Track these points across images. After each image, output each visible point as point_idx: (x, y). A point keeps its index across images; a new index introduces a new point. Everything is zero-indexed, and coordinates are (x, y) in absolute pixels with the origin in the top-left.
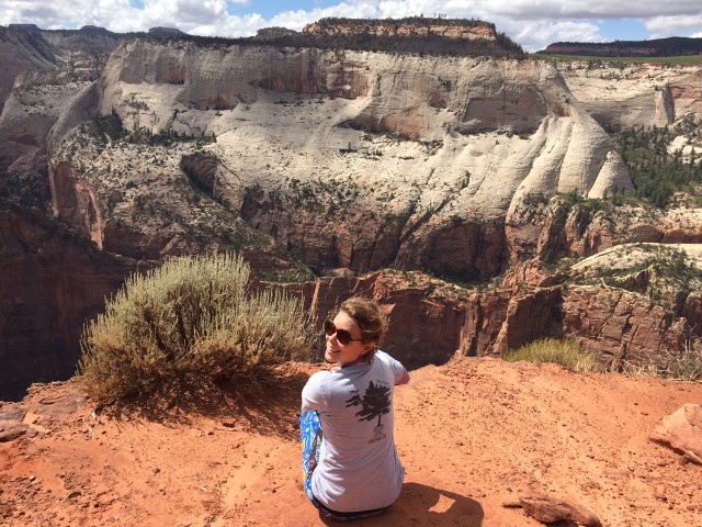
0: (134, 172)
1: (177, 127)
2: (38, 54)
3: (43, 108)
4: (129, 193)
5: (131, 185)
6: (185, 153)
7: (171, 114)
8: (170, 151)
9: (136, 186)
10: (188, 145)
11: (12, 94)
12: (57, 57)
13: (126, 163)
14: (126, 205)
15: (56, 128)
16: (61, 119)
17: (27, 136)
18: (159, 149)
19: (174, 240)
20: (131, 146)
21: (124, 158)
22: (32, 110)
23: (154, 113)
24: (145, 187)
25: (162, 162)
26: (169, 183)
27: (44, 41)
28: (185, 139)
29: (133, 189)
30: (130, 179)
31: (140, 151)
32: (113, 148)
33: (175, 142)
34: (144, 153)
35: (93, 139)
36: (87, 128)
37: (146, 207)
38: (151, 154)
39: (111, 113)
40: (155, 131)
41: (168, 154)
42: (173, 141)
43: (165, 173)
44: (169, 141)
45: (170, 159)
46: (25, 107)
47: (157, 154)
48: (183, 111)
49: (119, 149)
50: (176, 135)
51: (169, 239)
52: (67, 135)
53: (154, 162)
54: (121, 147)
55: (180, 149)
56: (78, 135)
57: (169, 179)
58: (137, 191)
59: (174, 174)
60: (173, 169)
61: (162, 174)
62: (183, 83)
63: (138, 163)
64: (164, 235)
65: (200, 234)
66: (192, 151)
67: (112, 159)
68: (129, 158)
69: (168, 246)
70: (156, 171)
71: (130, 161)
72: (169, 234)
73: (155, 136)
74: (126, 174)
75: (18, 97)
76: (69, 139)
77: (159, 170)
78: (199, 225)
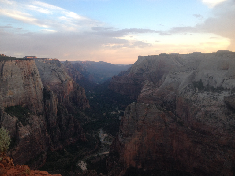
0: (205, 102)
1: (224, 86)
3: (177, 79)
4: (203, 109)
5: (204, 106)
6: (226, 95)
7: (222, 81)
8: (220, 94)
9: (205, 107)
10: (227, 92)
11: (168, 75)
14: (201, 113)
15: (181, 85)
16: (182, 82)
17: (171, 88)
18: (216, 94)
19: (218, 129)
20: (205, 92)
21: (202, 96)
22: (173, 80)
23: (215, 81)
24: (209, 108)
25: (216, 98)
26: (218, 107)
28: (226, 90)
29: (204, 108)
30: (204, 104)
31: (208, 94)
32: (199, 93)
33: (222, 91)
34: (210, 95)
35: (191, 89)
36: (190, 85)
37: (208, 115)
38: (212, 95)
39: (199, 81)
40: (215, 87)
41: (219, 96)
42: (221, 91)
43: (217, 103)
44: (220, 91)
45: (220, 98)
46: (171, 79)
47: (215, 95)
48: (227, 80)
49: (201, 93)
50: (223, 88)
51: (216, 129)
52: (184, 88)
53: (213, 98)
54: (201, 92)
55: (224, 94)
56: (187, 88)
57: (218, 105)
58: (206, 109)
59: (221, 103)
60: (220, 101)
61: (216, 103)
62: (228, 69)
63: (207, 98)
64: (214, 126)
65: (229, 128)
66: (229, 95)
67: (198, 97)
68: (204, 96)
69: (216, 131)
70: (213, 102)
71: (204, 97)
72: (216, 126)
73: (215, 89)
74: (202, 102)
75: (170, 76)
76: (184, 89)
77: (215, 102)
78: (229, 124)
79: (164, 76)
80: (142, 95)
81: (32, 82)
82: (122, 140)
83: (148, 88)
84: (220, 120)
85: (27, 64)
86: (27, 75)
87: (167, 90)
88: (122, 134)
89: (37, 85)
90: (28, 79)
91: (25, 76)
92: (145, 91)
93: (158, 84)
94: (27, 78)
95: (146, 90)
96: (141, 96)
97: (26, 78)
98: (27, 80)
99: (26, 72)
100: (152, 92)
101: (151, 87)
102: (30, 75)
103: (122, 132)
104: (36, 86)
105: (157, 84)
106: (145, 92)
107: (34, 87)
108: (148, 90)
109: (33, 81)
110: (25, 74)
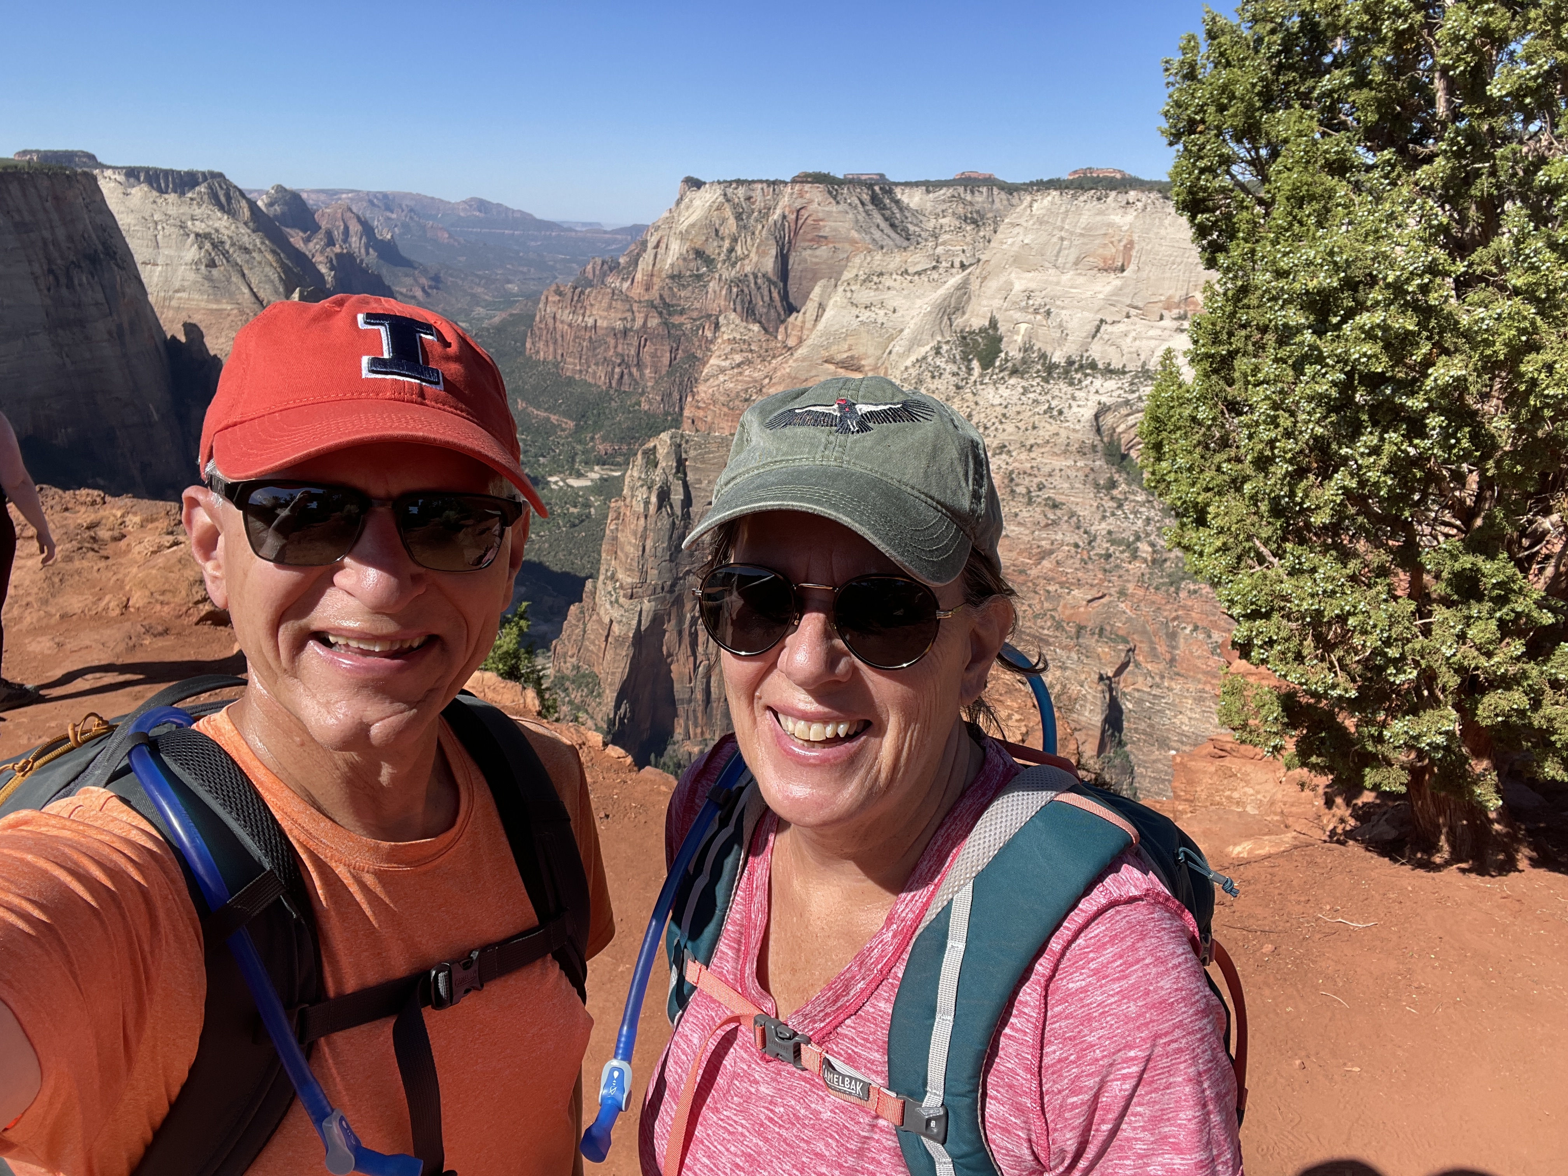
0: (1010, 428)
1: (1097, 352)
2: (884, 225)
3: (882, 312)
6: (1104, 399)
7: (1091, 328)
8: (1078, 394)
10: (1112, 384)
11: (840, 289)
12: (911, 228)
13: (1000, 410)
15: (898, 347)
16: (906, 331)
17: (852, 358)
18: (1061, 389)
19: (1060, 556)
20: (1013, 381)
21: (997, 401)
22: (865, 315)
23: (1060, 325)
24: (1024, 456)
25: (1061, 412)
26: (1065, 452)
27: (897, 202)
28: (1109, 372)
29: (1004, 456)
30: (1002, 437)
31: (1025, 391)
32: (982, 383)
33: (1090, 379)
34: (1032, 395)
35: (951, 367)
36: (945, 348)
37: (1021, 490)
38: (1042, 398)
39: (987, 324)
40: (1058, 357)
41: (1074, 398)
42: (1086, 375)
43: (1063, 433)
44: (1079, 376)
45: (1075, 409)
46: (855, 311)
47: (1053, 398)
48: (1114, 322)
49: (991, 386)
50: (1093, 366)
51: (1051, 552)
52: (913, 358)
53: (1045, 412)
54: (995, 383)
55: (1097, 392)
56: (930, 359)
57: (1068, 445)
58: (1010, 460)
59: (1079, 436)
60: (1078, 427)
61: (1057, 434)
62: (1122, 270)
63: (1018, 413)
64: (1043, 543)
65: (1108, 549)
66: (1119, 396)
67: (976, 403)
68: (1005, 403)
69: (1046, 564)
70: (1048, 428)
71: (1006, 407)
72: (1052, 544)
73: (1056, 366)
74: (996, 429)
75: (849, 294)
76: (914, 365)
77: (1053, 428)
78: (1110, 533)
79: (816, 293)
80: (704, 391)
81: (97, 304)
82: (616, 613)
83: (738, 358)
84: (1072, 514)
85: (56, 198)
86: (59, 261)
87: (831, 367)
88: (615, 589)
89: (126, 325)
90: (70, 286)
91: (51, 271)
92: (723, 371)
93: (787, 336)
94: (63, 280)
95: (726, 364)
96: (703, 395)
97: (57, 279)
98: (64, 292)
99: (51, 248)
100: (756, 375)
101: (751, 351)
102: (80, 267)
103: (613, 578)
104: (120, 327)
105: (779, 337)
106: (722, 378)
107: (110, 333)
108: (739, 365)
109: (104, 301)
110: (50, 261)
